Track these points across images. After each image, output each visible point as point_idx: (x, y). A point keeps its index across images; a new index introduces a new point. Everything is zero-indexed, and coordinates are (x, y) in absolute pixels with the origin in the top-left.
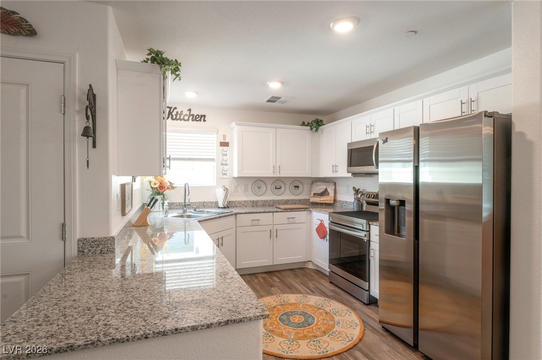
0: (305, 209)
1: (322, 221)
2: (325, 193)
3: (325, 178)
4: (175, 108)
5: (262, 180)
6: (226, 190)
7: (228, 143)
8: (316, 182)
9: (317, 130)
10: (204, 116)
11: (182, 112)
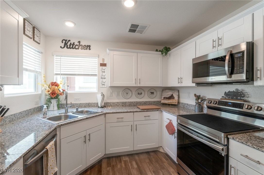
0: (158, 109)
1: (170, 120)
2: (171, 97)
3: (171, 87)
4: (69, 41)
5: (129, 88)
6: (103, 95)
7: (106, 64)
8: (165, 90)
9: (166, 54)
10: (90, 46)
11: (74, 43)
